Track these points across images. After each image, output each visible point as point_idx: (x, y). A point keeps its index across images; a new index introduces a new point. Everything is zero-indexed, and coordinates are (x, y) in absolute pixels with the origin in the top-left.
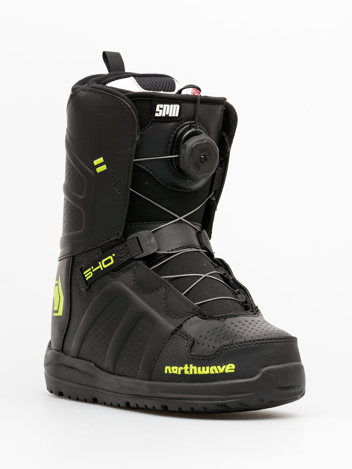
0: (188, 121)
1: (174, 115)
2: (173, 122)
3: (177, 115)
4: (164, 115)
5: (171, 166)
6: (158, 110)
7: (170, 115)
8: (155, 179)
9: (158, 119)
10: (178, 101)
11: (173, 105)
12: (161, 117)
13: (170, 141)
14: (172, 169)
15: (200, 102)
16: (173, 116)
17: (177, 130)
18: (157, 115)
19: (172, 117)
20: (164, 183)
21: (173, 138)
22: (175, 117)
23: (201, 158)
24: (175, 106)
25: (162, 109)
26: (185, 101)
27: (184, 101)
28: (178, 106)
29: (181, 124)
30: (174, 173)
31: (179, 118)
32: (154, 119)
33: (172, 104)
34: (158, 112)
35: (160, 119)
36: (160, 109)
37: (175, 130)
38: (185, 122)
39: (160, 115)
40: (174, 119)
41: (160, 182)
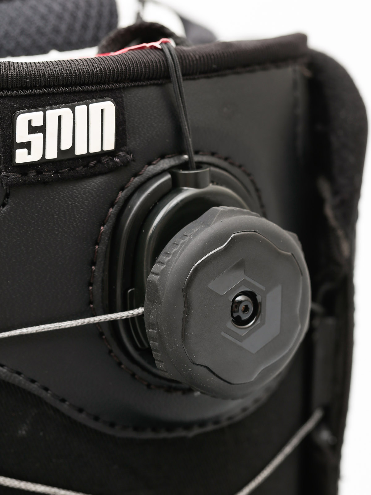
0: (163, 157)
1: (95, 148)
2: (95, 175)
3: (110, 145)
4: (52, 154)
5: (117, 351)
6: (22, 135)
7: (80, 150)
8: (57, 411)
9: (32, 174)
10: (106, 87)
11: (85, 107)
12: (43, 163)
13: (94, 252)
14: (120, 364)
15: (183, 75)
16: (92, 150)
17: (121, 204)
18: (21, 157)
19: (89, 157)
20: (96, 418)
21: (105, 239)
22: (103, 154)
23: (235, 305)
24: (96, 107)
25: (42, 129)
26: (140, 80)
27: (132, 81)
28: (109, 107)
29: (135, 175)
30: (133, 375)
31: (121, 153)
32: (14, 176)
33: (80, 101)
34: (27, 145)
35: (39, 173)
36: (32, 130)
37: (112, 206)
38: (150, 164)
39: (36, 156)
40: (99, 162)
41: (81, 418)
